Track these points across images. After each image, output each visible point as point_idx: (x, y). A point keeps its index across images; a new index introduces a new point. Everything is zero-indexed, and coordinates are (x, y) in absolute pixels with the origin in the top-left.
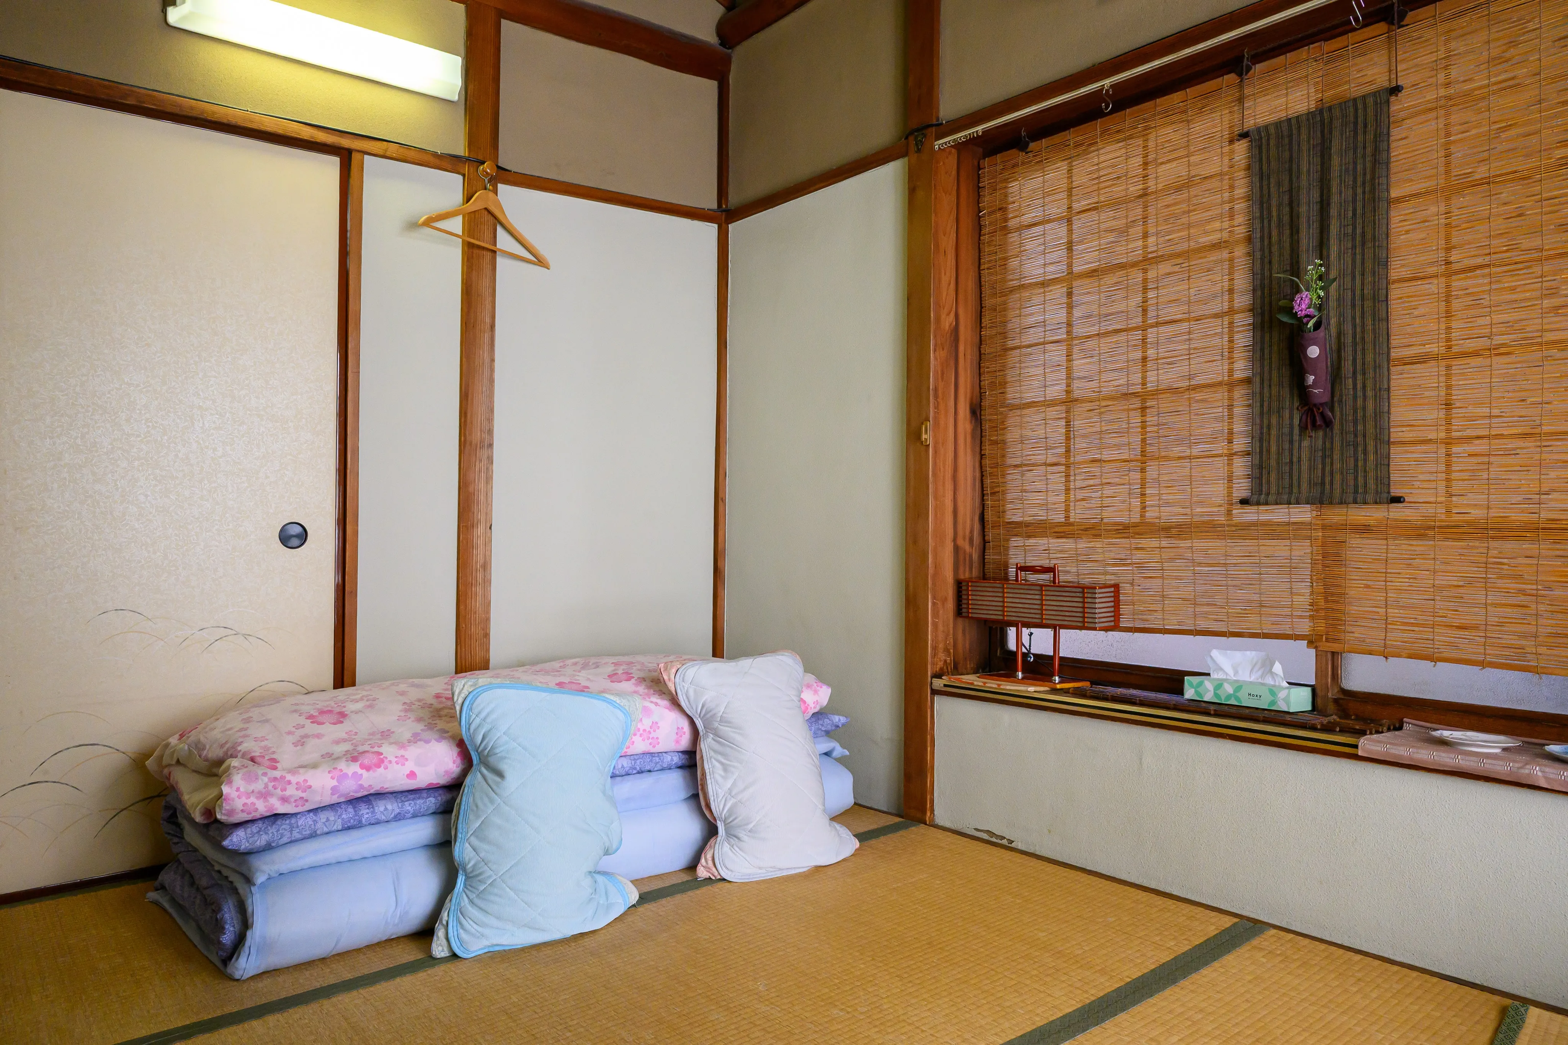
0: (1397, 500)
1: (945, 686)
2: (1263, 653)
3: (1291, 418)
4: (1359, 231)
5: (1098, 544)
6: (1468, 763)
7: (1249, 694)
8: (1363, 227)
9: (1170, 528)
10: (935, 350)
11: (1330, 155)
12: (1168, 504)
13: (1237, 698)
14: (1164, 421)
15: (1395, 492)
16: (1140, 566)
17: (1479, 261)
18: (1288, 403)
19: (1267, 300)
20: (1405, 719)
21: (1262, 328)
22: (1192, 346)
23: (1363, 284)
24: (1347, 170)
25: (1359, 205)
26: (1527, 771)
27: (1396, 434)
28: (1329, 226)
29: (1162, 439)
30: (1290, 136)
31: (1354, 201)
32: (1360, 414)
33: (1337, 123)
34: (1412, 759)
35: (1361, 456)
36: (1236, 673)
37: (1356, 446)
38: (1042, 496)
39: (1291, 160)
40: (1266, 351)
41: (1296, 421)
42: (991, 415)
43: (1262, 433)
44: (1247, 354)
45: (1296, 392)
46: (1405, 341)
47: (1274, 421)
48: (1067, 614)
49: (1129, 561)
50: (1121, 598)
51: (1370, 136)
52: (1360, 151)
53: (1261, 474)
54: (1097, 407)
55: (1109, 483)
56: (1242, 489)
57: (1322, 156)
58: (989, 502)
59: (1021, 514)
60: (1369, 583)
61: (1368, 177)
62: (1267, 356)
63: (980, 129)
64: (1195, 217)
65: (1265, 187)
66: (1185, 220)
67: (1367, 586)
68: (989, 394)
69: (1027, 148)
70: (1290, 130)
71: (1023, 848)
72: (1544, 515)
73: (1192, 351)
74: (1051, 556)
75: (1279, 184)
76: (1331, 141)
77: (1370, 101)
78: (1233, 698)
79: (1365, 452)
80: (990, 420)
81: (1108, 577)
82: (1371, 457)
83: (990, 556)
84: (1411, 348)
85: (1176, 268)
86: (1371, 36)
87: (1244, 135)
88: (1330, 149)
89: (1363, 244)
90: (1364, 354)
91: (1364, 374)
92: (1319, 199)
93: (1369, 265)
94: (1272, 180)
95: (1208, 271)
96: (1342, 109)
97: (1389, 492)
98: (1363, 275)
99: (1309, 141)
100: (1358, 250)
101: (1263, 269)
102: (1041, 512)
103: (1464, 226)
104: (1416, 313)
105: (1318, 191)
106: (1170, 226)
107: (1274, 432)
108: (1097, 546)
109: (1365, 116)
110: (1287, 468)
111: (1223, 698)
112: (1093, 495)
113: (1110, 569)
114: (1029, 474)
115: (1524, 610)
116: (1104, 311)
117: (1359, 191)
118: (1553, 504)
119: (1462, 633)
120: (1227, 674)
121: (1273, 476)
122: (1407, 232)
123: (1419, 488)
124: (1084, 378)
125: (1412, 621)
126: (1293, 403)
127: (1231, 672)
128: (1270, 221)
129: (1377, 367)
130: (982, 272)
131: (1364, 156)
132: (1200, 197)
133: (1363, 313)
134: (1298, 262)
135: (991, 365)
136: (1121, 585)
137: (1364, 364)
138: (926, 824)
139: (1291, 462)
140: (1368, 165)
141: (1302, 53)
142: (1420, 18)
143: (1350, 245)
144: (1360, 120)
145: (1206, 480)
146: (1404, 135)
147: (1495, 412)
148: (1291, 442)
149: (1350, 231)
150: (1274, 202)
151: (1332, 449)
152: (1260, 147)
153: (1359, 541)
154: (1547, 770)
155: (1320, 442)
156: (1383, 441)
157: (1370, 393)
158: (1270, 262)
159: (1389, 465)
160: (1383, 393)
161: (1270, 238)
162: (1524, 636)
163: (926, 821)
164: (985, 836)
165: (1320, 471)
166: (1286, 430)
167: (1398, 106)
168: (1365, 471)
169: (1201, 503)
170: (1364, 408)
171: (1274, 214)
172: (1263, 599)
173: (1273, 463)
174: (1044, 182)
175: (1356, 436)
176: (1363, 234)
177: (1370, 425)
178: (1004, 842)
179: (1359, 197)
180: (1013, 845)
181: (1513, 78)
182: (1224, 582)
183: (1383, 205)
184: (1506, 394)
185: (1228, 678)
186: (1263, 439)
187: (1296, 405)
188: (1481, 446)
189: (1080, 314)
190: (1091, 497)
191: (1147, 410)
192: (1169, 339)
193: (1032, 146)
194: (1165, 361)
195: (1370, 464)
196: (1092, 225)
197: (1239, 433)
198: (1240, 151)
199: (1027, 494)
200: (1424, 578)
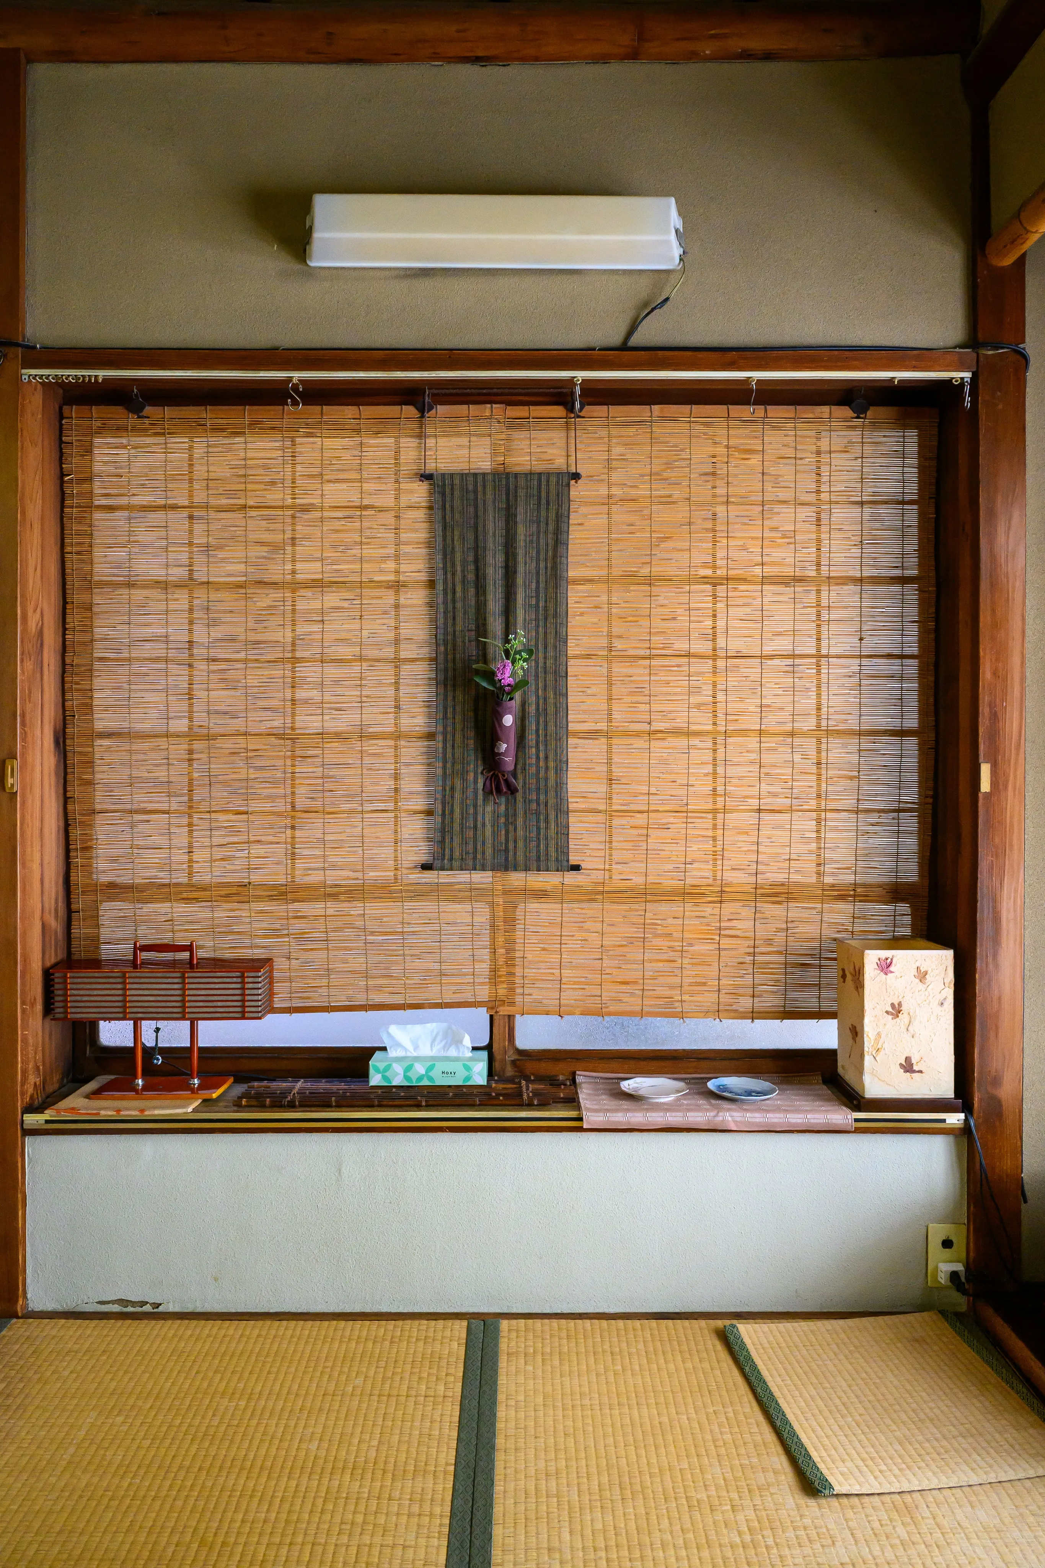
0: (576, 868)
1: (47, 1122)
2: (445, 1025)
3: (476, 782)
4: (542, 604)
5: (244, 912)
6: (675, 1119)
7: (443, 1073)
8: (546, 602)
9: (336, 894)
10: (22, 661)
11: (516, 523)
12: (334, 867)
13: (431, 1079)
14: (331, 774)
15: (573, 859)
16: (300, 937)
17: (642, 653)
18: (472, 766)
19: (450, 657)
20: (578, 1072)
21: (445, 686)
22: (364, 693)
23: (545, 658)
24: (531, 542)
25: (542, 578)
26: (721, 1118)
27: (574, 803)
28: (515, 593)
29: (327, 794)
30: (475, 492)
31: (538, 573)
32: (542, 784)
33: (521, 493)
34: (629, 1123)
35: (543, 825)
36: (416, 1048)
37: (538, 813)
38: (163, 854)
39: (476, 516)
40: (450, 710)
41: (480, 785)
42: (82, 746)
43: (444, 796)
44: (426, 710)
45: (480, 756)
46: (579, 716)
47: (458, 783)
48: (219, 1004)
49: (285, 932)
50: (276, 974)
51: (552, 515)
52: (543, 525)
53: (444, 838)
54: (243, 750)
55: (259, 841)
56: (420, 852)
57: (507, 522)
58: (79, 860)
59: (130, 876)
60: (546, 946)
61: (550, 553)
62: (450, 715)
63: (102, 374)
64: (367, 552)
65: (449, 538)
66: (356, 551)
67: (544, 949)
68: (79, 719)
69: (142, 411)
70: (475, 486)
71: (177, 1309)
72: (689, 881)
73: (364, 699)
74: (176, 928)
75: (463, 538)
76: (516, 508)
77: (553, 480)
78: (425, 1079)
79: (547, 821)
80: (80, 753)
81: (256, 951)
82: (552, 825)
83: (80, 930)
84: (586, 724)
85: (346, 604)
86: (552, 416)
87: (426, 477)
88: (516, 516)
89: (546, 619)
90: (546, 726)
91: (546, 746)
92: (503, 565)
93: (551, 640)
94: (456, 533)
95: (383, 614)
96: (527, 480)
97: (568, 861)
98: (546, 648)
99: (494, 502)
100: (541, 623)
101: (445, 624)
102: (161, 874)
103: (630, 619)
104: (589, 691)
105: (503, 556)
106: (339, 554)
107: (457, 795)
108: (244, 915)
109: (548, 493)
110: (471, 834)
111: (414, 1081)
112: (238, 854)
113: (258, 941)
114: (141, 827)
115: (672, 965)
116: (253, 637)
117: (542, 565)
118: (695, 873)
119: (624, 987)
120: (406, 1050)
121: (457, 840)
122: (582, 614)
123: (590, 856)
124: (226, 713)
125: (583, 980)
126: (477, 766)
127: (410, 1047)
128: (453, 574)
129: (558, 739)
130: (67, 556)
131: (546, 532)
132: (375, 531)
133: (545, 686)
134: (485, 625)
135: (82, 680)
136: (275, 959)
137: (546, 735)
138: (18, 1317)
139: (475, 827)
140: (550, 542)
141: (486, 410)
142: (595, 415)
143: (534, 617)
144: (544, 494)
145: (382, 842)
146: (580, 521)
147: (653, 790)
148: (475, 806)
149: (534, 602)
150: (458, 556)
151: (515, 815)
152: (443, 494)
153: (536, 905)
154: (735, 1114)
155: (503, 808)
156: (562, 810)
157: (551, 764)
158: (454, 618)
159: (568, 834)
160: (561, 766)
161: (454, 592)
162: (671, 987)
163: (17, 1312)
164: (116, 1308)
165: (503, 838)
166: (470, 794)
167: (577, 491)
168: (547, 839)
169: (374, 868)
170: (546, 779)
171: (459, 568)
172: (443, 967)
173: (456, 827)
174: (166, 461)
175: (538, 804)
176: (546, 609)
177: (552, 794)
178: (148, 1308)
179: (543, 571)
180: (161, 1309)
181: (670, 496)
182: (401, 952)
183: (563, 583)
184: (661, 775)
185: (409, 1054)
186: (446, 802)
187: (480, 769)
188: (641, 819)
189: (219, 636)
190: (234, 857)
191: (309, 760)
192: (337, 682)
193: (148, 410)
194: (332, 705)
195: (552, 832)
196: (235, 531)
197: (418, 793)
198: (419, 492)
199: (140, 851)
200: (594, 939)
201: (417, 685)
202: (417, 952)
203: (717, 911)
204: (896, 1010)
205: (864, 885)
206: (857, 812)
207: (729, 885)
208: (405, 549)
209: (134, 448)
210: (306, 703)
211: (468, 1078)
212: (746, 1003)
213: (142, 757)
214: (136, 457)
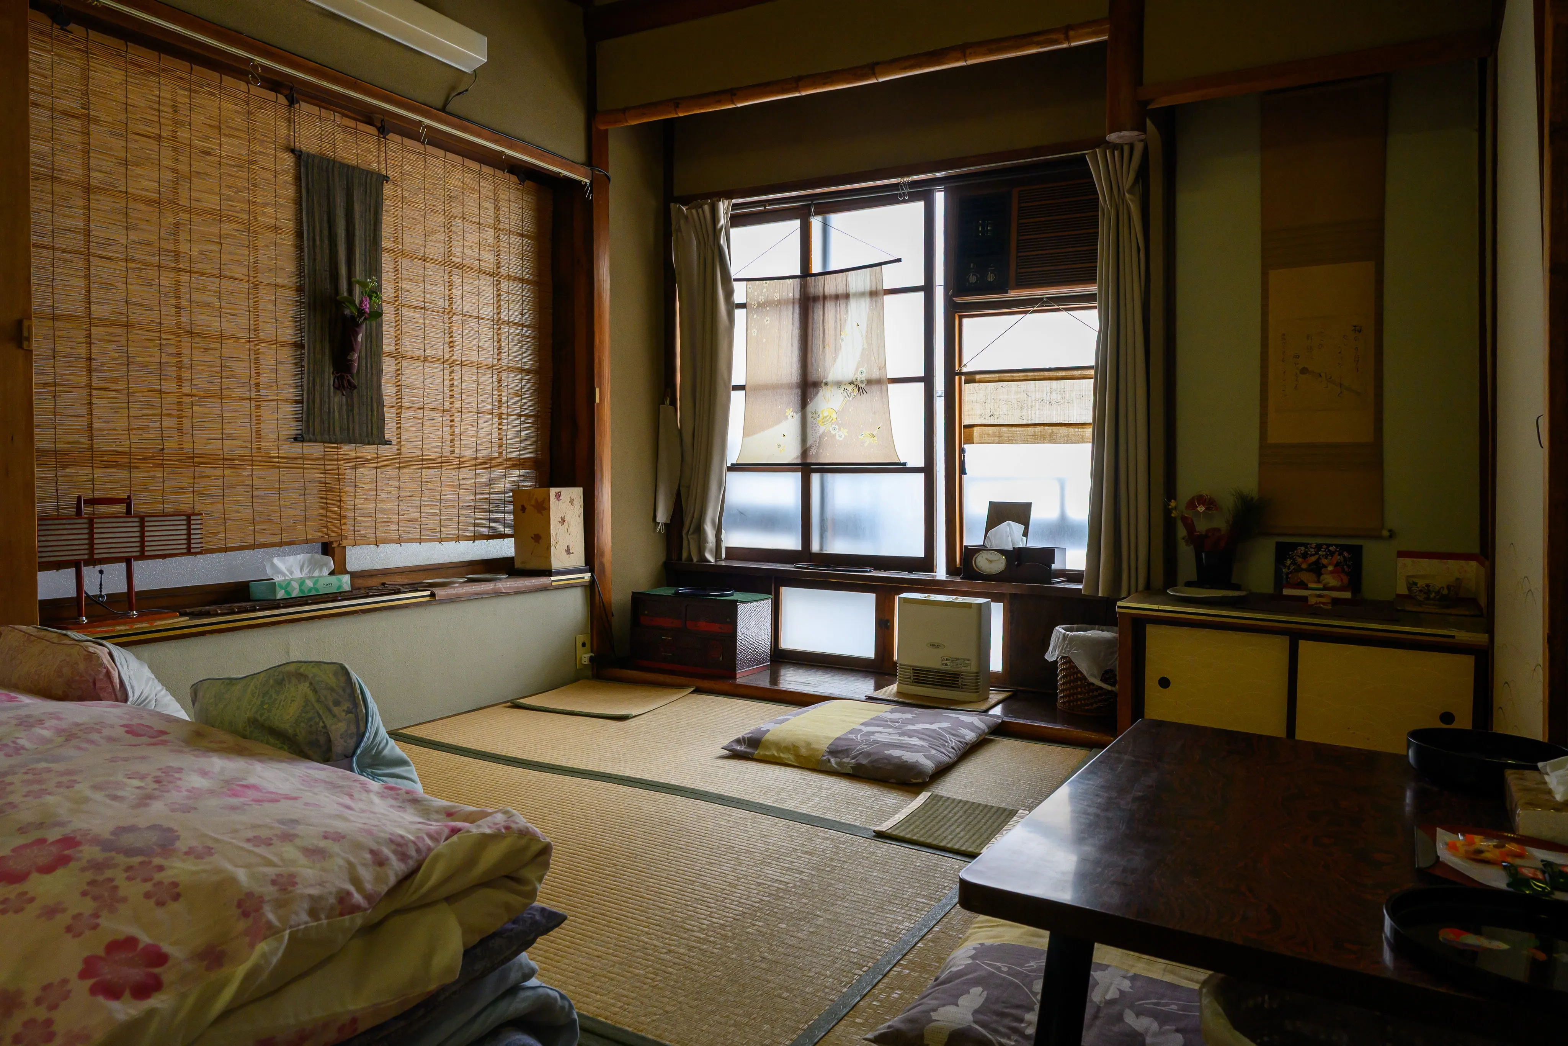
0: (387, 443)
3: (329, 379)
4: (368, 261)
5: (157, 473)
7: (324, 585)
8: (370, 260)
9: (232, 459)
11: (353, 201)
13: (317, 590)
15: (386, 437)
17: (419, 304)
18: (327, 368)
19: (312, 287)
21: (310, 307)
24: (361, 216)
25: (368, 243)
28: (354, 250)
30: (326, 171)
31: (365, 239)
33: (356, 180)
35: (370, 413)
37: (366, 404)
39: (328, 189)
40: (312, 326)
41: (332, 382)
43: (308, 390)
44: (294, 324)
45: (331, 361)
47: (318, 380)
49: (191, 490)
51: (373, 201)
52: (368, 207)
53: (308, 419)
55: (170, 414)
56: (290, 428)
57: (348, 199)
59: (55, 441)
60: (368, 497)
61: (372, 227)
62: (312, 330)
64: (253, 197)
65: (310, 201)
67: (366, 500)
69: (66, 25)
70: (326, 167)
72: (442, 454)
74: (96, 487)
75: (319, 204)
76: (353, 191)
77: (375, 177)
79: (372, 410)
81: (166, 506)
82: (375, 413)
84: (391, 347)
85: (237, 234)
86: (369, 132)
87: (292, 151)
88: (353, 197)
89: (371, 271)
90: (371, 345)
91: (371, 359)
92: (346, 230)
94: (315, 198)
97: (383, 438)
99: (340, 181)
102: (83, 440)
103: (413, 281)
105: (346, 224)
107: (318, 388)
109: (371, 185)
110: (326, 416)
111: (306, 591)
112: (151, 425)
114: (64, 396)
115: (435, 508)
117: (368, 234)
118: (447, 449)
119: (411, 523)
121: (317, 421)
123: (394, 435)
125: (389, 520)
126: (330, 369)
129: (378, 355)
131: (370, 212)
134: (336, 269)
137: (371, 351)
139: (329, 411)
140: (372, 219)
141: (331, 115)
142: (395, 140)
143: (364, 269)
144: (368, 185)
147: (426, 394)
148: (329, 397)
149: (364, 259)
150: (317, 215)
151: (353, 405)
152: (307, 168)
153: (362, 469)
155: (345, 399)
156: (381, 403)
157: (374, 372)
158: (315, 260)
159: (384, 420)
160: (379, 374)
161: (313, 242)
165: (346, 420)
166: (326, 388)
167: (387, 189)
168: (372, 423)
170: (372, 381)
171: (317, 224)
172: (307, 514)
173: (317, 412)
175: (367, 398)
176: (370, 265)
177: (375, 392)
179: (369, 239)
182: (278, 503)
183: (380, 249)
184: (429, 385)
185: (287, 578)
186: (311, 392)
187: (332, 370)
188: (419, 414)
189: (136, 239)
190: (148, 426)
191: (211, 352)
192: (231, 293)
193: (72, 26)
194: (228, 311)
195: (375, 419)
196: (150, 154)
197: (290, 385)
198: (288, 160)
199: (63, 418)
200: (395, 492)
201: (288, 304)
202: (289, 503)
203: (456, 474)
204: (563, 521)
205: (524, 459)
206: (521, 415)
207: (464, 457)
208: (281, 201)
209: (56, 55)
210: (209, 306)
211: (340, 587)
212: (470, 531)
213: (64, 334)
214: (59, 64)
